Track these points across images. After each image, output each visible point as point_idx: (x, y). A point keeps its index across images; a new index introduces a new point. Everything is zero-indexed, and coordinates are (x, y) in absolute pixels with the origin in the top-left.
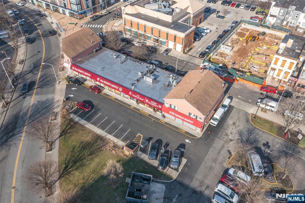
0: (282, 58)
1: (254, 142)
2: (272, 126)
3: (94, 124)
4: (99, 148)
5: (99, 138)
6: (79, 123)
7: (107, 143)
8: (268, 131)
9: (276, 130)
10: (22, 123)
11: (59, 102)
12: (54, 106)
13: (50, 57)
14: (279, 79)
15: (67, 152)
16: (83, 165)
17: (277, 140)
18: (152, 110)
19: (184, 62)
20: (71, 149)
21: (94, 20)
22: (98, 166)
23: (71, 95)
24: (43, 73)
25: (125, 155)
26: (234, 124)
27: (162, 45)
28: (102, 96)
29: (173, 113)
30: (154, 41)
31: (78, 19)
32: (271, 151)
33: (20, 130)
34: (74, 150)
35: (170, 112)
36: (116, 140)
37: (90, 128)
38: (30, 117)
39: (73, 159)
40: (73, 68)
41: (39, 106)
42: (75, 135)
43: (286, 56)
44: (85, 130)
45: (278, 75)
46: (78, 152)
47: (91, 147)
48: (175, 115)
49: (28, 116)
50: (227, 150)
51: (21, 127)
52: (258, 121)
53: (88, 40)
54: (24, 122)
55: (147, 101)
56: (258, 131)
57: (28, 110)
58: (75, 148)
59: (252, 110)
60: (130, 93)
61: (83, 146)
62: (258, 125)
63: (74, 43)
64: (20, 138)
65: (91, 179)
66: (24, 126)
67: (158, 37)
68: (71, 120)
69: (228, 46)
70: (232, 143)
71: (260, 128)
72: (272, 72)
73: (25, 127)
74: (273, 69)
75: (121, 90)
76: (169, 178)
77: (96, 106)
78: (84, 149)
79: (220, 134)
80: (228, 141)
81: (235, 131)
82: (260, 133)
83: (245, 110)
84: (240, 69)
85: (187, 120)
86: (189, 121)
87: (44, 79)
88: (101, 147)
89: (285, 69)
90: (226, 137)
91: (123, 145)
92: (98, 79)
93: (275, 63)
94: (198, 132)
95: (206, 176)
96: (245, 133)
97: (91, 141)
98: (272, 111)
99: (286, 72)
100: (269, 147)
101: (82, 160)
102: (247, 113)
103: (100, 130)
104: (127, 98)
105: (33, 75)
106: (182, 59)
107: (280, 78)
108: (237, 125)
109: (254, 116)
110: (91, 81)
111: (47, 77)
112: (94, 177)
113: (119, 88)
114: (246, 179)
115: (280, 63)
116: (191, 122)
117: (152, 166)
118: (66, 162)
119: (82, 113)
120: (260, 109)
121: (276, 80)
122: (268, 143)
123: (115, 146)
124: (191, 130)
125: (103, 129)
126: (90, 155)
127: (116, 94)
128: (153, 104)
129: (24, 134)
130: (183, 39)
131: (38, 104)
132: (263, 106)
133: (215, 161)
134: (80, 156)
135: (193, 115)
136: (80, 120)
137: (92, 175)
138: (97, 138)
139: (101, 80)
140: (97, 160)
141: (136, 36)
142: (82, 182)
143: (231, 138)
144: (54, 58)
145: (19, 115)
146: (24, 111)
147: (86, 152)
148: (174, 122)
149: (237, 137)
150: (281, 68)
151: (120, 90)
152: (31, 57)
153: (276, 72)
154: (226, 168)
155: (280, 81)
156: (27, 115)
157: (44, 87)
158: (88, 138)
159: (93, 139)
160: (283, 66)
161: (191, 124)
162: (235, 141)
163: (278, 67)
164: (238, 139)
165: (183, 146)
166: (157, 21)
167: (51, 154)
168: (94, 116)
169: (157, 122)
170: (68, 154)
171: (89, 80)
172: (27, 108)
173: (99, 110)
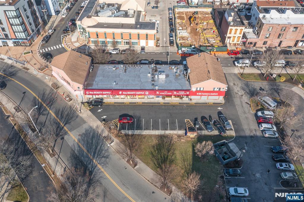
0: (234, 28)
1: (254, 90)
2: (255, 76)
3: (147, 129)
4: (170, 144)
5: (161, 137)
6: (135, 134)
7: (172, 137)
8: (255, 80)
9: (259, 78)
10: (87, 159)
11: (99, 127)
12: (99, 132)
13: (42, 93)
14: (234, 44)
15: (150, 159)
16: (171, 160)
17: (264, 83)
18: (178, 99)
19: (163, 54)
20: (151, 156)
21: (47, 42)
22: (183, 155)
23: (103, 117)
24: (54, 110)
25: (192, 138)
26: (234, 84)
27: (134, 46)
28: (130, 106)
29: (200, 94)
30: (125, 45)
31: (28, 46)
32: (267, 92)
33: (92, 165)
34: (154, 155)
35: (198, 94)
36: (175, 132)
37: (147, 134)
38: (88, 151)
39: (160, 161)
40: (87, 93)
41: (85, 139)
42: (142, 144)
43: (237, 26)
44: (145, 137)
45: (233, 41)
46: (158, 154)
47: (164, 146)
48: (202, 94)
49: (85, 151)
50: (245, 103)
51: (90, 162)
52: (245, 76)
53: (81, 62)
54: (88, 157)
55: (175, 93)
56: (250, 82)
57: (79, 146)
58: (153, 153)
59: (236, 71)
60: (157, 92)
61: (157, 149)
62: (247, 79)
63: (74, 70)
64: (100, 171)
65: (188, 166)
66: (92, 160)
67: (129, 40)
68: (126, 135)
69: (180, 30)
70: (243, 97)
71: (250, 80)
72: (229, 40)
73: (94, 161)
74: (229, 38)
75: (148, 93)
76: (231, 137)
77: (134, 116)
78: (160, 150)
79: (233, 95)
80: (241, 97)
81: (239, 89)
82: (252, 83)
83: (232, 72)
84: (204, 45)
85: (213, 94)
86: (215, 94)
87: (61, 115)
88: (171, 142)
89: (238, 35)
90: (237, 95)
91: (183, 132)
92: (120, 93)
93: (230, 33)
94: (221, 99)
95: (248, 124)
96: (245, 87)
97: (159, 142)
98: (247, 66)
99: (238, 37)
100: (263, 90)
101: (168, 158)
102: (235, 74)
103: (157, 131)
104: (153, 98)
105: (46, 116)
106: (160, 52)
107: (235, 42)
108: (236, 84)
109: (240, 74)
110: (109, 98)
111: (62, 111)
112: (188, 163)
113: (145, 93)
114: (271, 114)
115: (233, 31)
116: (216, 94)
117: (215, 135)
118: (157, 166)
119: (129, 126)
120: (239, 68)
121: (232, 44)
122: (261, 87)
123: (179, 136)
124: (215, 100)
125: (158, 129)
126: (168, 151)
127: (140, 99)
128: (181, 94)
129: (99, 166)
130: (155, 35)
131: (83, 138)
132: (241, 65)
133: (245, 113)
134: (163, 157)
135: (216, 88)
136: (133, 132)
137: (185, 163)
138: (161, 138)
139: (124, 93)
140: (177, 152)
141: (104, 45)
142: (183, 171)
143: (240, 94)
144: (48, 92)
145: (76, 155)
146: (76, 149)
147: (164, 152)
148: (200, 100)
149: (243, 92)
150: (235, 35)
151: (146, 94)
152: (22, 101)
153: (232, 39)
154: (253, 114)
155: (235, 45)
156: (83, 151)
157: (70, 121)
158: (155, 142)
159: (159, 140)
160: (235, 33)
161: (217, 95)
162: (244, 95)
163: (232, 35)
164: (245, 93)
165: (220, 113)
166: (122, 26)
167: (139, 167)
168: (140, 123)
169: (189, 106)
170: (152, 160)
171: (106, 98)
172: (76, 146)
173: (140, 117)
